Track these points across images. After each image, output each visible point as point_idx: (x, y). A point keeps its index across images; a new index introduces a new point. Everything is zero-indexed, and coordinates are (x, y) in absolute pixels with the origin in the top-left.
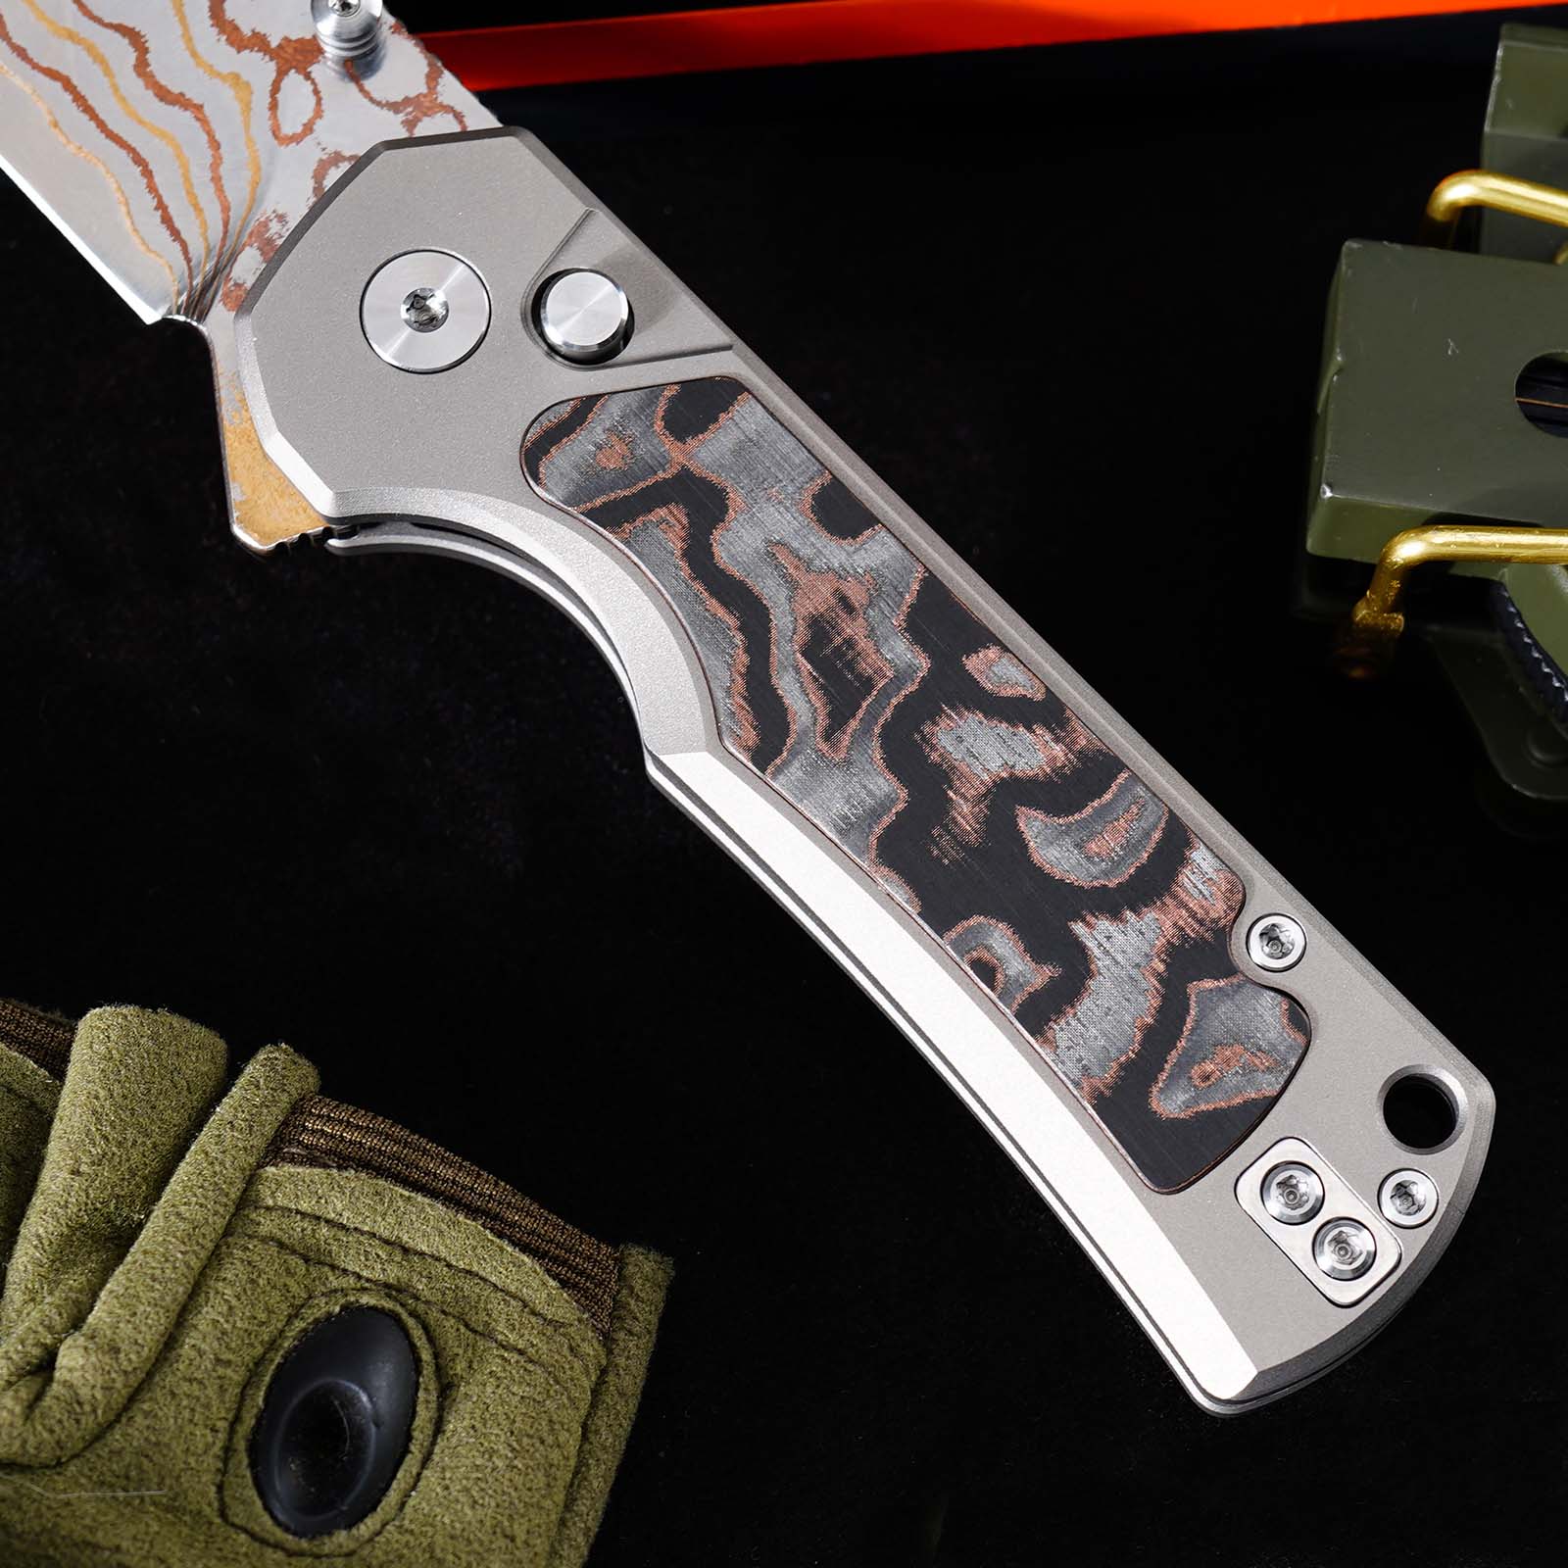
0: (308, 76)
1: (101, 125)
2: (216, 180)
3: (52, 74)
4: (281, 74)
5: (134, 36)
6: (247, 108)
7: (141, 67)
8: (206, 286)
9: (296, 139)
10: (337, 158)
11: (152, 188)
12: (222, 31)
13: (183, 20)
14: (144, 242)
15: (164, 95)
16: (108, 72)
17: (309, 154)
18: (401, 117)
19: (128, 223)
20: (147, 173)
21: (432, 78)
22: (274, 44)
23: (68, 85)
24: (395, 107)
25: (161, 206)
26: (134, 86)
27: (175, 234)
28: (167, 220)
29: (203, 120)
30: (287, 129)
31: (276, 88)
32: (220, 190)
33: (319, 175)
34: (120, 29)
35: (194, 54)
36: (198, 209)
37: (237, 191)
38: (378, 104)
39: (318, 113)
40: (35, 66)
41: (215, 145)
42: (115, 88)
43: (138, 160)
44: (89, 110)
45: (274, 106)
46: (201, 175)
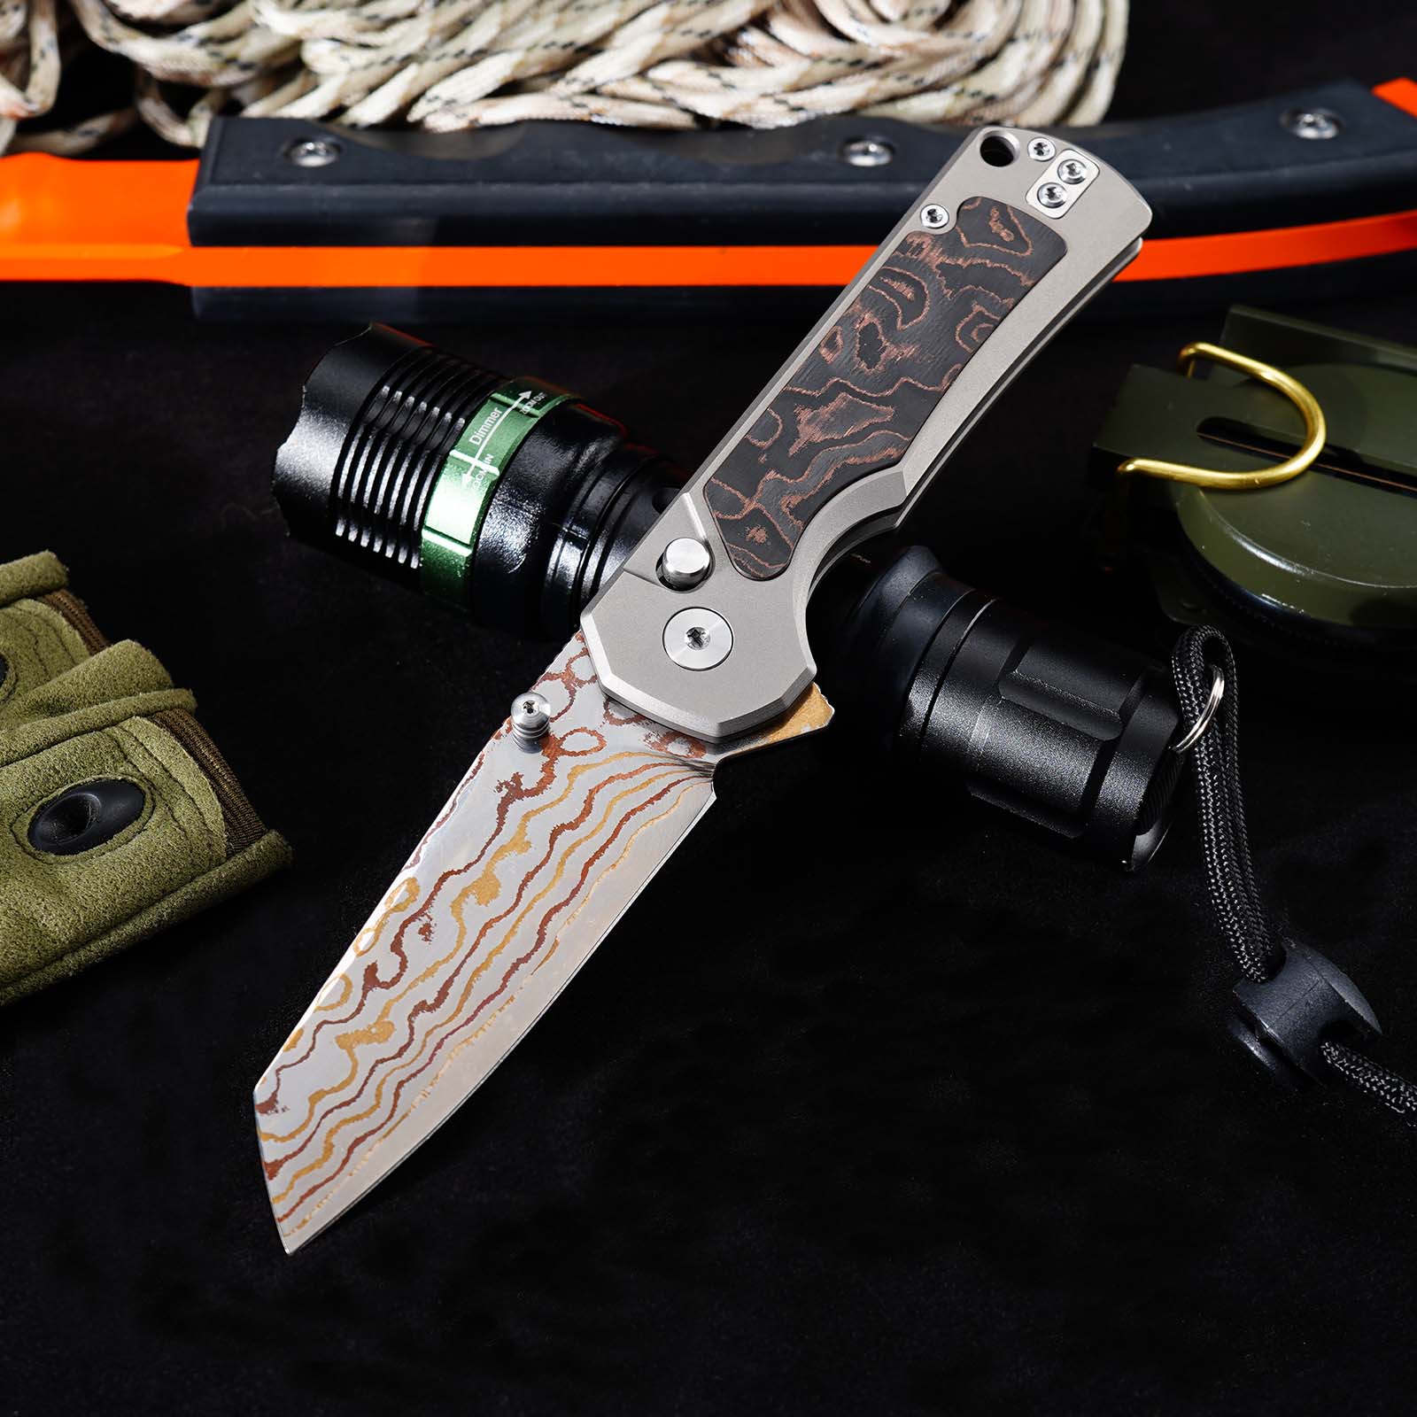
0: (563, 739)
1: (610, 841)
2: (631, 775)
3: (585, 873)
4: (564, 752)
5: (555, 834)
6: (587, 766)
7: (572, 826)
8: (694, 768)
9: (600, 738)
10: (607, 715)
11: (642, 808)
12: (545, 787)
13: (542, 809)
14: (673, 806)
15: (587, 811)
16: (579, 843)
17: (608, 730)
18: (577, 688)
19: (663, 817)
20: (633, 812)
21: (552, 677)
22: (548, 759)
23: (590, 863)
24: (572, 693)
25: (651, 801)
26: (584, 828)
27: (665, 791)
28: (658, 797)
29: (598, 788)
30: (596, 743)
31: (574, 754)
32: (636, 772)
33: (620, 723)
34: (552, 841)
35: (560, 800)
36: (650, 781)
37: (636, 763)
38: (572, 701)
39: (584, 730)
40: (582, 882)
41: (611, 779)
42: (587, 837)
43: (627, 818)
44: (602, 849)
45: (584, 753)
46: (630, 783)
